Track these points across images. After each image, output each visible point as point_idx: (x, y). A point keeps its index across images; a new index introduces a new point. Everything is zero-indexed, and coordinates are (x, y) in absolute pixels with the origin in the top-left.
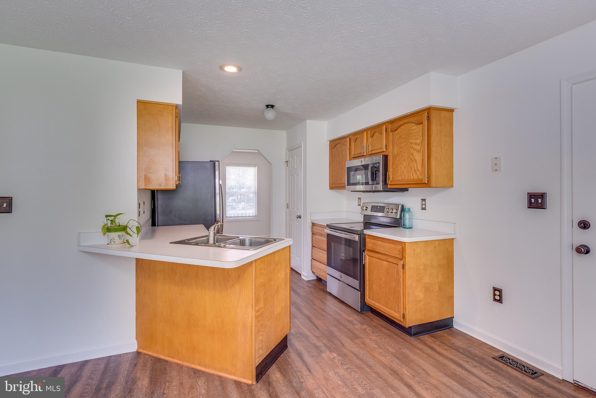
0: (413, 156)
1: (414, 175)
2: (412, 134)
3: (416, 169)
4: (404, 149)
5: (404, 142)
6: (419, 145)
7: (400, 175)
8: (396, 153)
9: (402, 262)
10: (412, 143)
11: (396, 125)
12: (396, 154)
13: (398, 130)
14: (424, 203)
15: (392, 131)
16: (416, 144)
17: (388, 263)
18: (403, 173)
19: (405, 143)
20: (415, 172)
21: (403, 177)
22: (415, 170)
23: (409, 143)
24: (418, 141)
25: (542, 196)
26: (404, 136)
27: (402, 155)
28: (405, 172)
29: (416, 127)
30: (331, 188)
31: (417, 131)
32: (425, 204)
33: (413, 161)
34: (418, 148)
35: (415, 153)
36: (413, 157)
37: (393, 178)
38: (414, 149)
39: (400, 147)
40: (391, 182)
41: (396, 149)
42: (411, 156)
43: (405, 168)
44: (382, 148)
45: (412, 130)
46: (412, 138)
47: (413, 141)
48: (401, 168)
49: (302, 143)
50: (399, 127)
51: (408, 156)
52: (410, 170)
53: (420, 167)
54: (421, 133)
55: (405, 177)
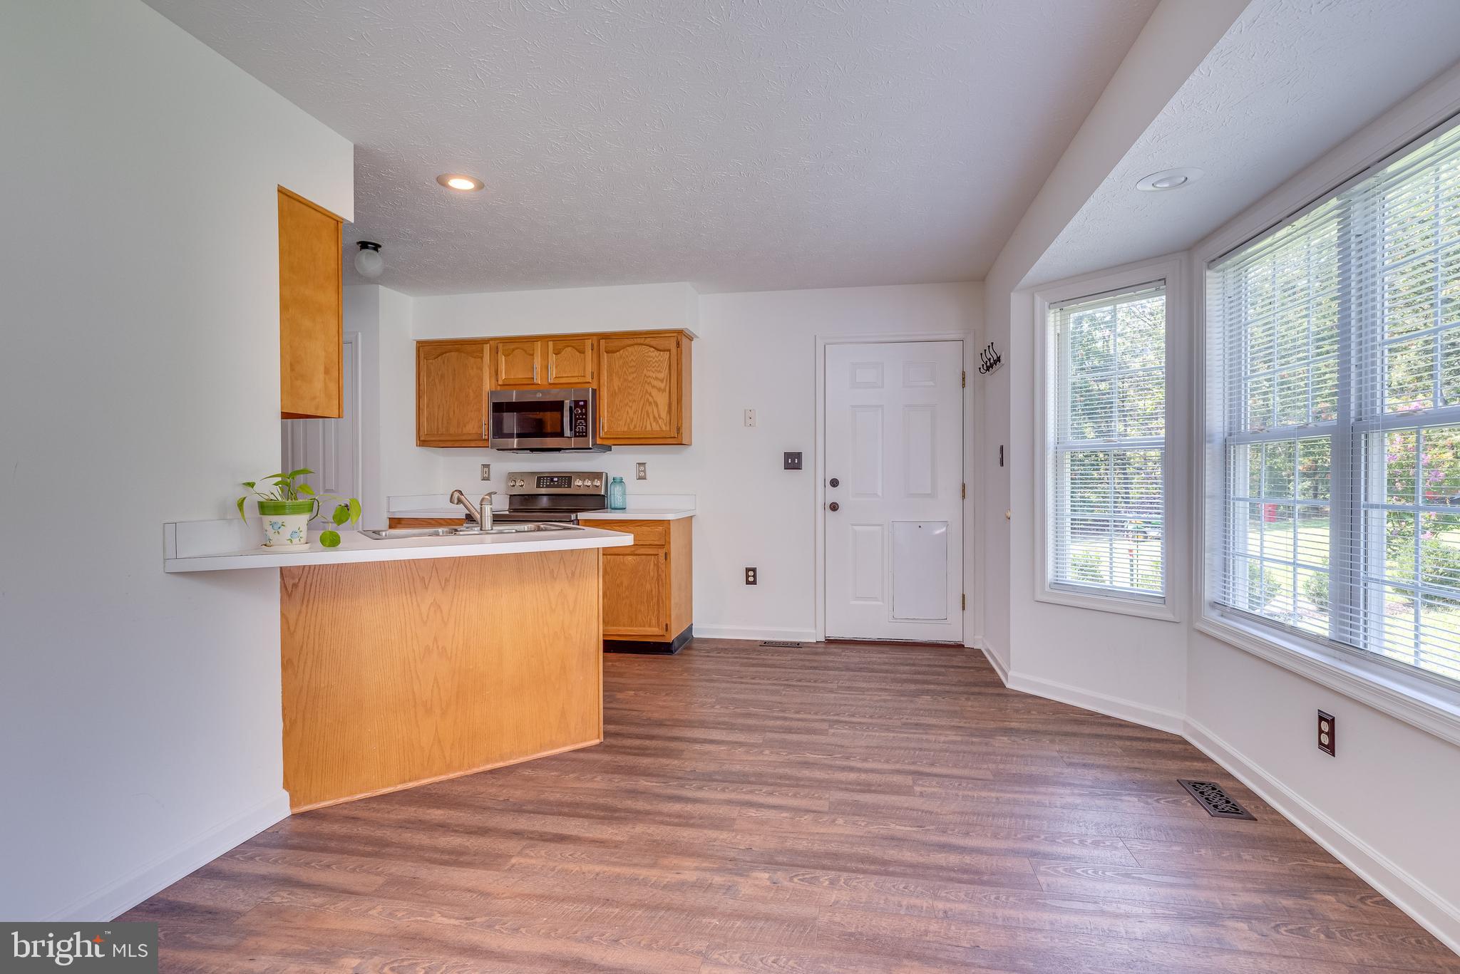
0: (652, 397)
1: (654, 424)
2: (649, 362)
3: (657, 416)
4: (634, 384)
5: (633, 373)
6: (662, 381)
7: (625, 425)
8: (616, 388)
9: (664, 550)
10: (649, 377)
11: (617, 343)
12: (617, 391)
13: (621, 352)
14: (642, 468)
15: (606, 352)
16: (656, 379)
18: (632, 420)
19: (635, 375)
20: (654, 421)
21: (632, 427)
22: (654, 417)
23: (643, 375)
24: (661, 376)
25: (799, 455)
26: (633, 364)
27: (629, 393)
28: (635, 419)
29: (656, 353)
30: (423, 442)
31: (660, 360)
32: (644, 471)
33: (650, 403)
35: (654, 392)
36: (651, 399)
37: (609, 427)
38: (654, 387)
39: (625, 380)
40: (606, 433)
41: (617, 383)
42: (648, 396)
43: (635, 413)
44: (584, 376)
45: (649, 357)
46: (648, 369)
47: (651, 374)
48: (628, 412)
49: (359, 333)
50: (624, 348)
51: (642, 396)
52: (645, 416)
53: (664, 414)
54: (666, 364)
55: (635, 426)
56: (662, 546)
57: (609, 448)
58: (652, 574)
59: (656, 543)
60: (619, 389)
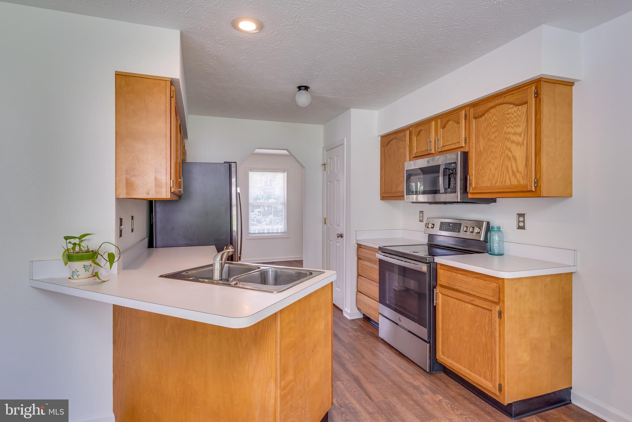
0: (511, 152)
1: (513, 179)
2: (508, 119)
3: (515, 170)
4: (496, 142)
5: (495, 132)
6: (520, 135)
7: (488, 181)
8: (482, 148)
9: (498, 308)
10: (509, 133)
11: (481, 109)
12: (482, 151)
13: (486, 115)
14: (521, 219)
15: (475, 118)
16: (515, 134)
17: (473, 307)
18: (494, 176)
19: (496, 134)
20: (513, 175)
21: (494, 182)
22: (513, 172)
23: (503, 133)
24: (519, 130)
26: (495, 123)
27: (491, 151)
28: (496, 175)
29: (515, 109)
30: (383, 198)
31: (518, 115)
32: (524, 222)
33: (509, 159)
34: (520, 139)
35: (514, 147)
36: (510, 155)
37: (477, 183)
38: (512, 142)
39: (489, 140)
40: (473, 189)
41: (482, 143)
42: (507, 152)
43: (496, 169)
44: (459, 142)
45: (509, 114)
46: (508, 125)
47: (510, 130)
48: (490, 169)
49: (345, 139)
50: (487, 111)
51: (503, 152)
52: (505, 172)
53: (522, 168)
54: (524, 118)
55: (496, 182)
56: (497, 303)
57: (494, 200)
58: (487, 328)
59: (491, 298)
60: (484, 148)
